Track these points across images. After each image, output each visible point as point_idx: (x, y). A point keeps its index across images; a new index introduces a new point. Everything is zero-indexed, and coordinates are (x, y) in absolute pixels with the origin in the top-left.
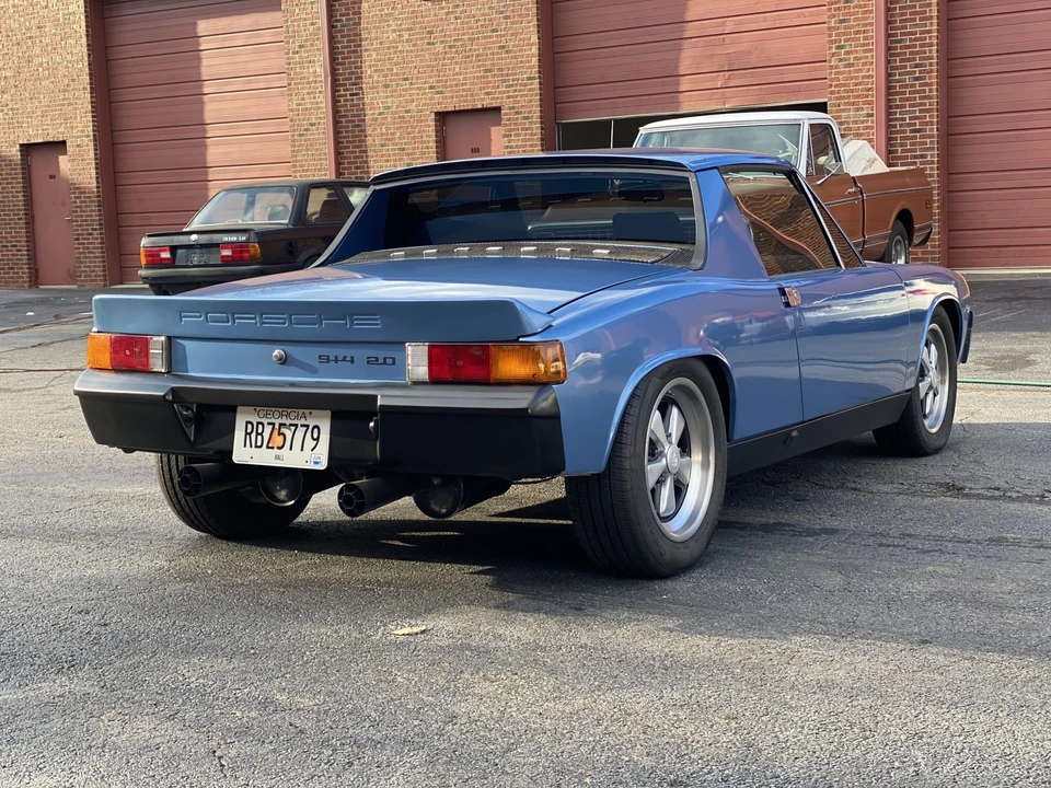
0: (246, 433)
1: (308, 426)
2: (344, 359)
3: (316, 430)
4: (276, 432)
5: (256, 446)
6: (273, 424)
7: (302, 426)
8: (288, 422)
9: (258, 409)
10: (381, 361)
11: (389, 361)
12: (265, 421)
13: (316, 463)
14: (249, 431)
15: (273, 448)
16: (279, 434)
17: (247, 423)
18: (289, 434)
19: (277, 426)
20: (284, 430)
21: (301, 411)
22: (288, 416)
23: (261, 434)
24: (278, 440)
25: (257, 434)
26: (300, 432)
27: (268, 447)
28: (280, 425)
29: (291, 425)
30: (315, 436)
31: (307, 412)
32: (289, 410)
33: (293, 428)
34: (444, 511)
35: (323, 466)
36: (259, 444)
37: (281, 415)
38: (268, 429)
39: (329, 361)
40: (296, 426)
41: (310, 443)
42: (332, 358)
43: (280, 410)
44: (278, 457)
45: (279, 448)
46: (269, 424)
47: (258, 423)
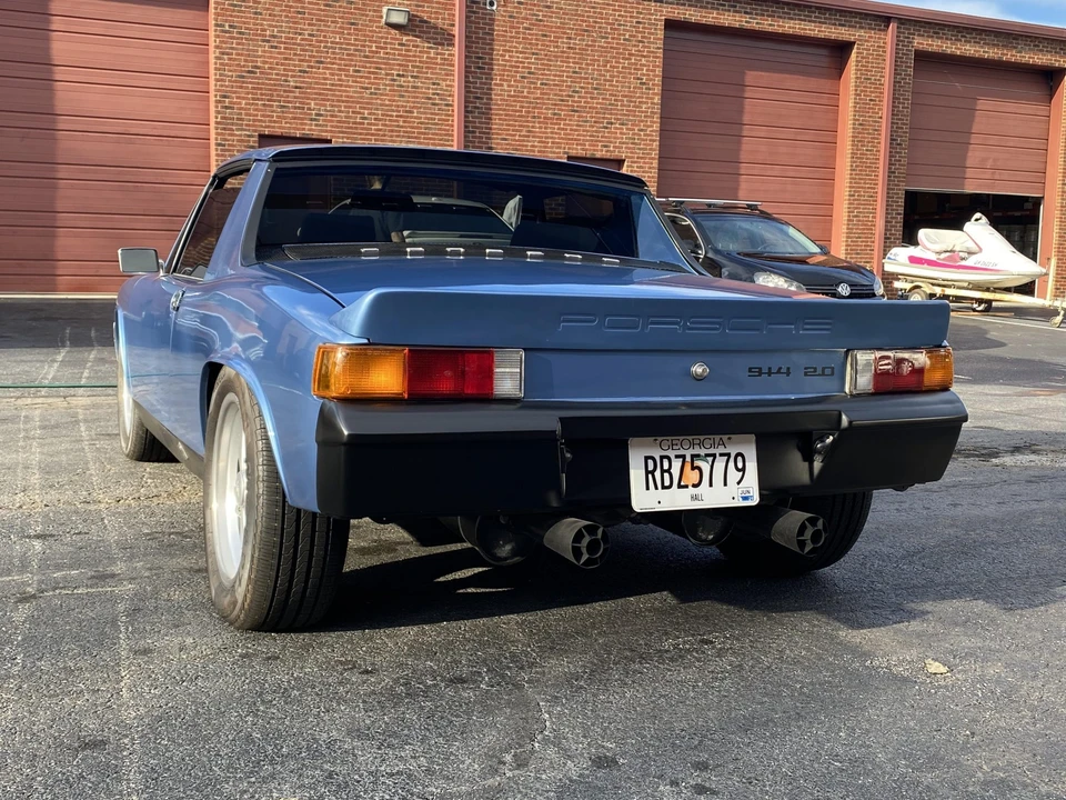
0: (647, 472)
1: (728, 455)
2: (779, 372)
3: (740, 459)
4: (688, 467)
5: (664, 487)
6: (684, 457)
7: (721, 455)
8: (703, 452)
9: (660, 439)
10: (819, 371)
11: (828, 371)
12: (671, 454)
13: (745, 498)
14: (651, 468)
15: (686, 487)
16: (693, 468)
17: (647, 458)
18: (705, 467)
19: (688, 459)
20: (697, 463)
21: (717, 438)
22: (701, 444)
23: (669, 471)
24: (693, 476)
25: (663, 471)
26: (720, 464)
27: (680, 486)
28: (693, 456)
29: (707, 455)
30: (740, 465)
31: (725, 437)
32: (702, 438)
33: (710, 459)
34: (711, 537)
35: (755, 501)
36: (667, 483)
37: (692, 445)
38: (677, 465)
39: (760, 374)
40: (714, 456)
41: (734, 475)
42: (765, 370)
43: (690, 438)
44: (695, 498)
45: (695, 486)
46: (677, 457)
47: (662, 458)
